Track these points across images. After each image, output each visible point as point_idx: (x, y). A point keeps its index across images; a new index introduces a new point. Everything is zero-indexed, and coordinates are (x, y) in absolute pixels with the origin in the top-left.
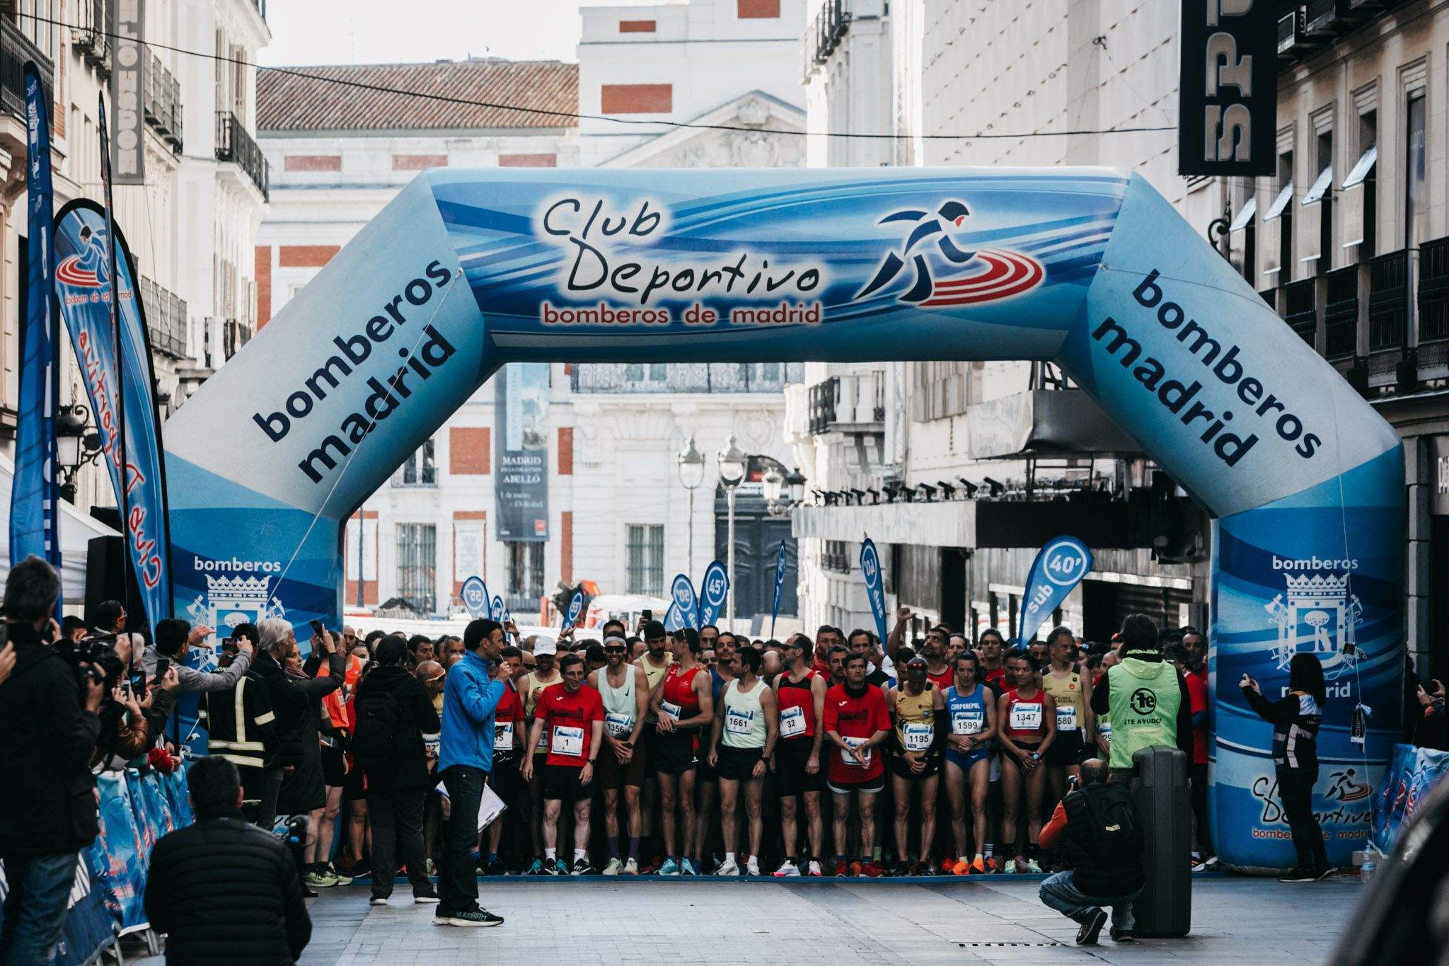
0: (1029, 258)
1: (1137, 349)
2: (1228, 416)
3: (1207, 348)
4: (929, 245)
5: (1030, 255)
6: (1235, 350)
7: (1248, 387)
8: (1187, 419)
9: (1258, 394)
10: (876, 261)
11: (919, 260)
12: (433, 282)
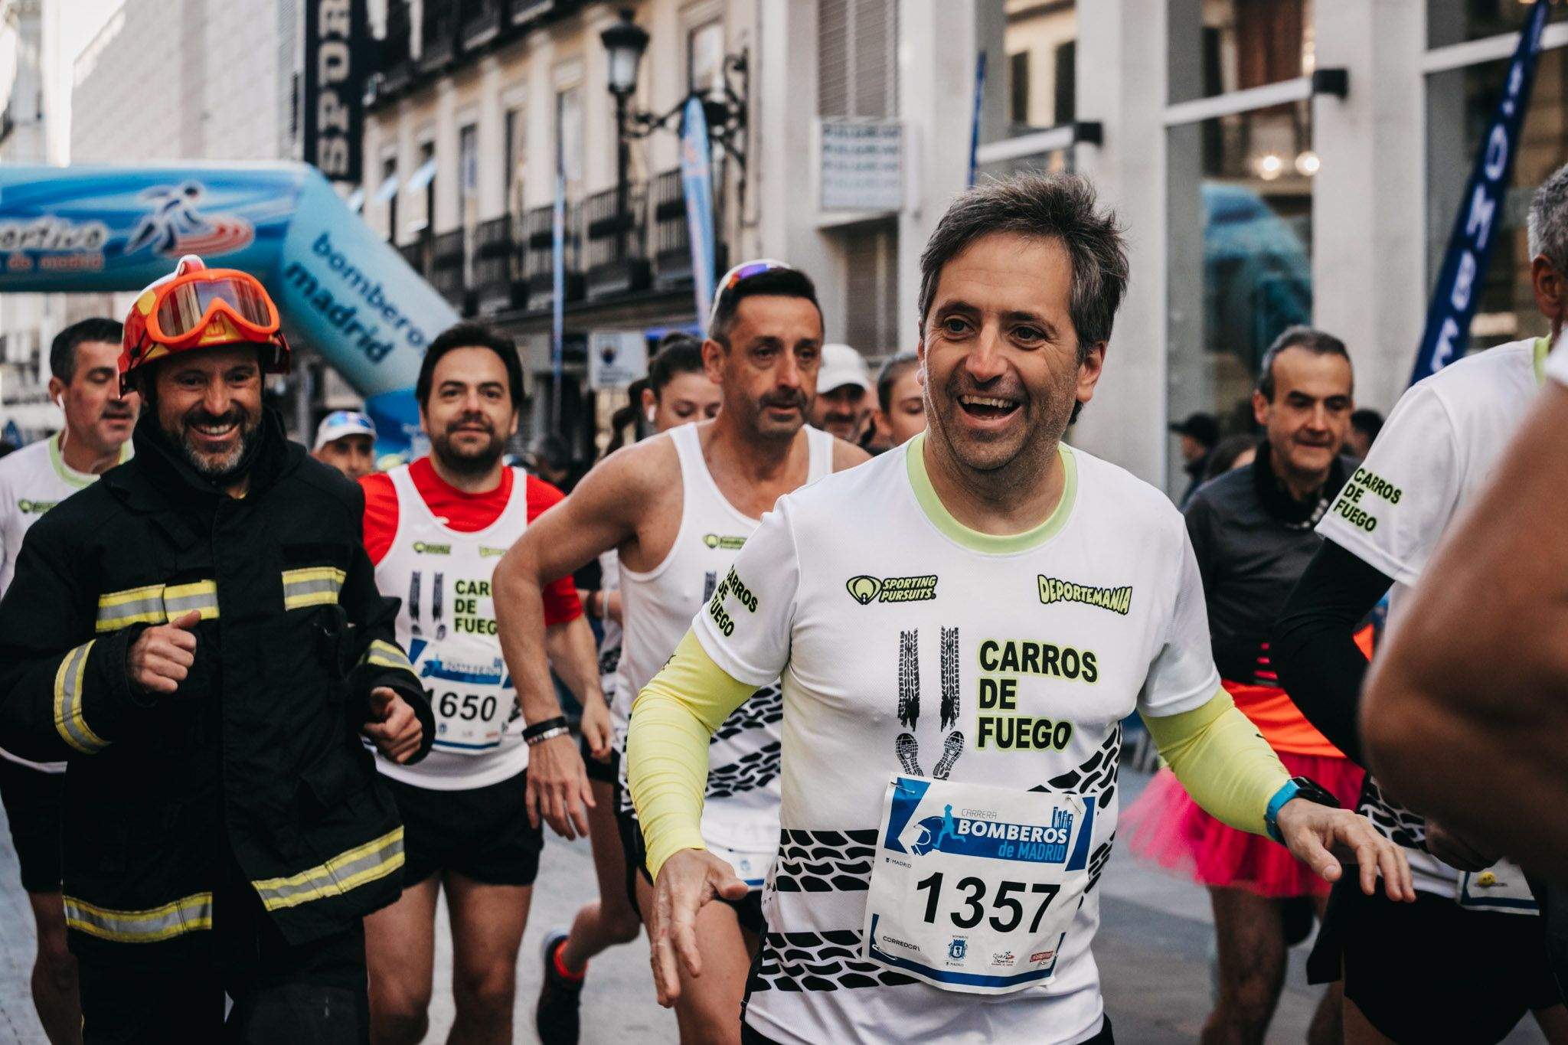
0: (242, 224)
1: (314, 285)
2: (375, 329)
3: (361, 285)
4: (174, 214)
5: (243, 221)
6: (379, 286)
7: (387, 310)
8: (348, 331)
9: (395, 315)
11: (169, 226)
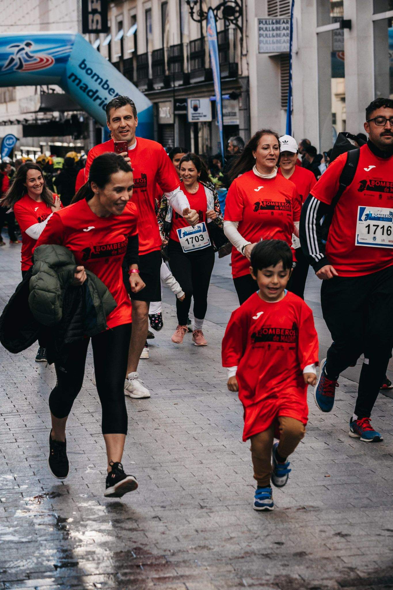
0: (50, 57)
1: (80, 81)
2: (106, 99)
3: (99, 81)
4: (22, 54)
5: (50, 56)
6: (107, 81)
7: (111, 91)
8: (95, 100)
9: (114, 92)
10: (7, 59)
11: (20, 59)
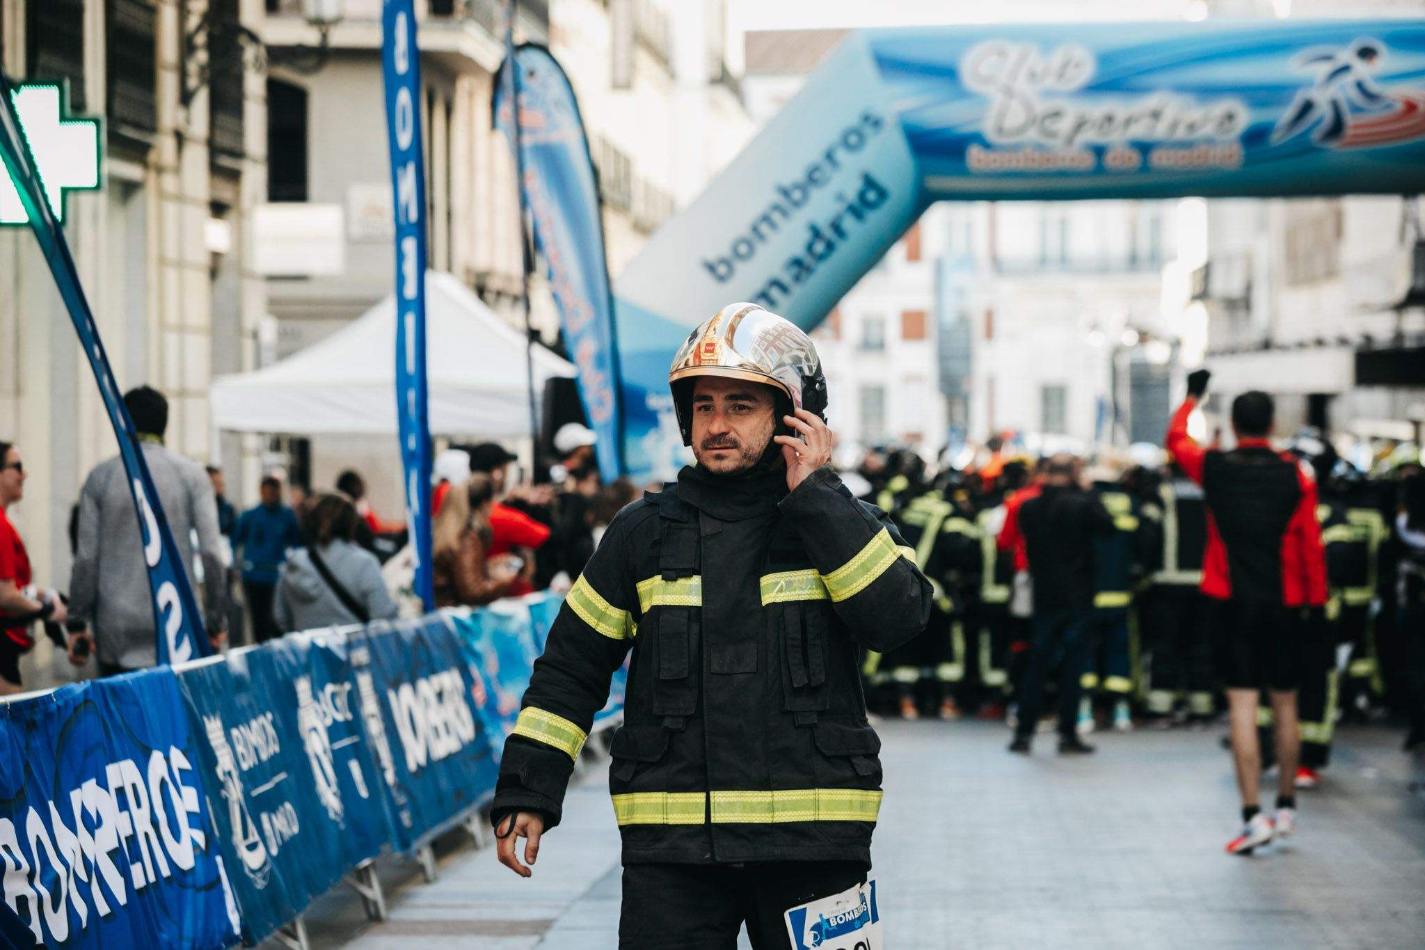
12: (868, 130)
